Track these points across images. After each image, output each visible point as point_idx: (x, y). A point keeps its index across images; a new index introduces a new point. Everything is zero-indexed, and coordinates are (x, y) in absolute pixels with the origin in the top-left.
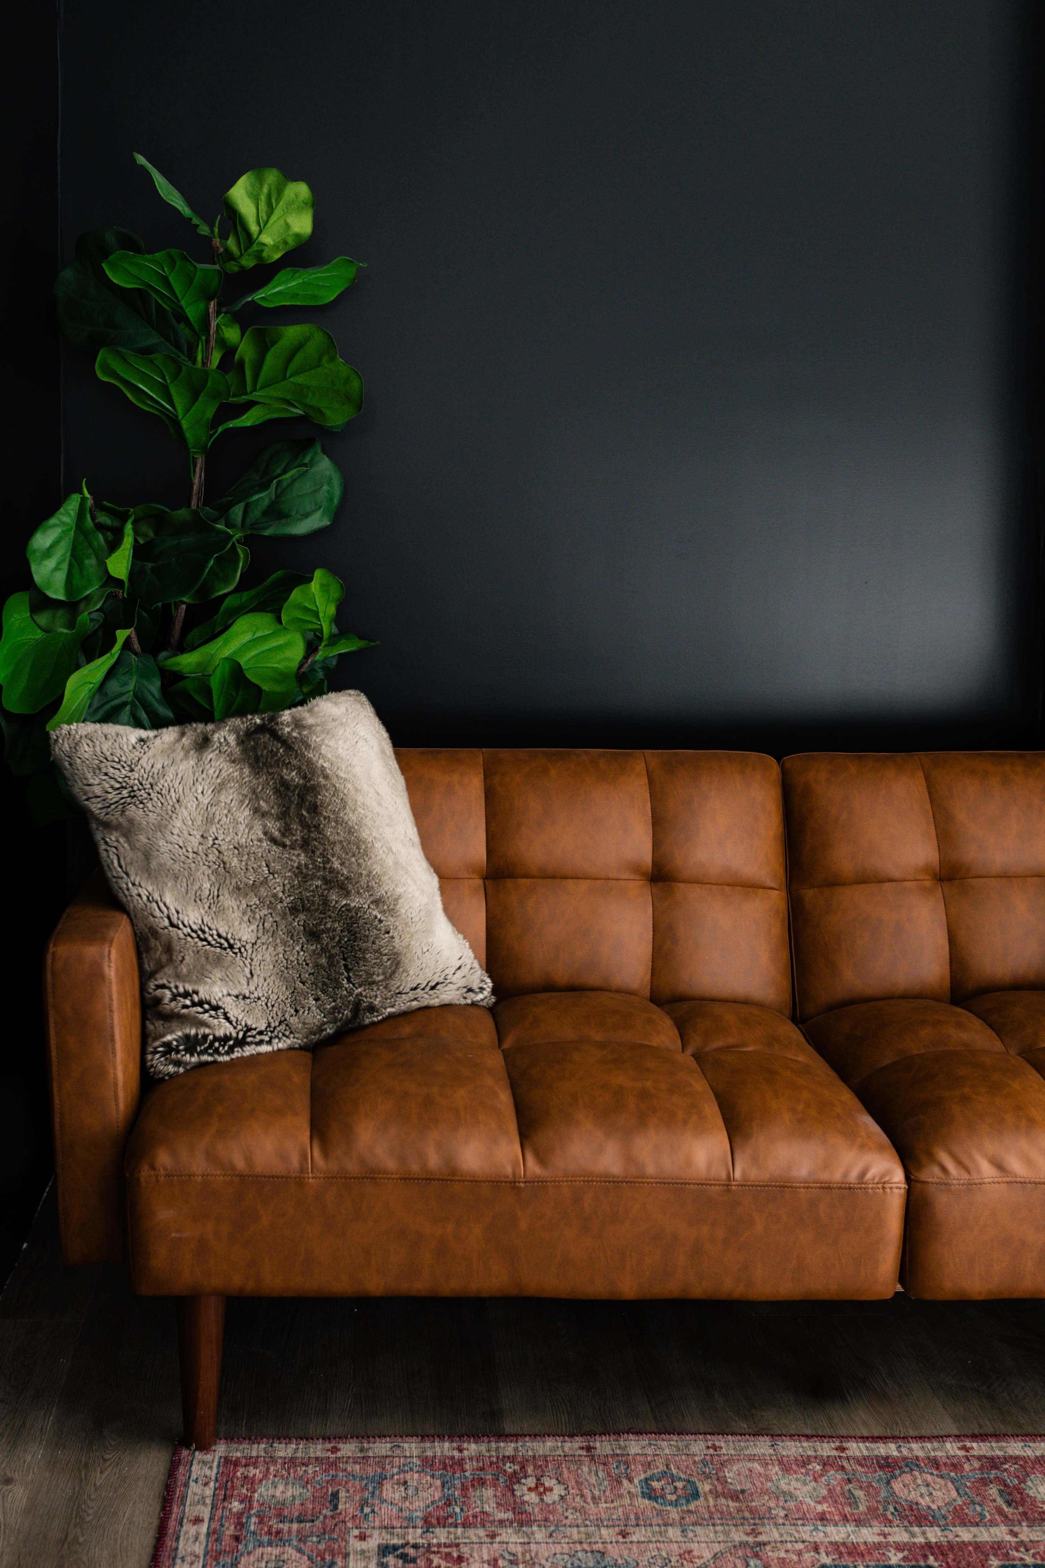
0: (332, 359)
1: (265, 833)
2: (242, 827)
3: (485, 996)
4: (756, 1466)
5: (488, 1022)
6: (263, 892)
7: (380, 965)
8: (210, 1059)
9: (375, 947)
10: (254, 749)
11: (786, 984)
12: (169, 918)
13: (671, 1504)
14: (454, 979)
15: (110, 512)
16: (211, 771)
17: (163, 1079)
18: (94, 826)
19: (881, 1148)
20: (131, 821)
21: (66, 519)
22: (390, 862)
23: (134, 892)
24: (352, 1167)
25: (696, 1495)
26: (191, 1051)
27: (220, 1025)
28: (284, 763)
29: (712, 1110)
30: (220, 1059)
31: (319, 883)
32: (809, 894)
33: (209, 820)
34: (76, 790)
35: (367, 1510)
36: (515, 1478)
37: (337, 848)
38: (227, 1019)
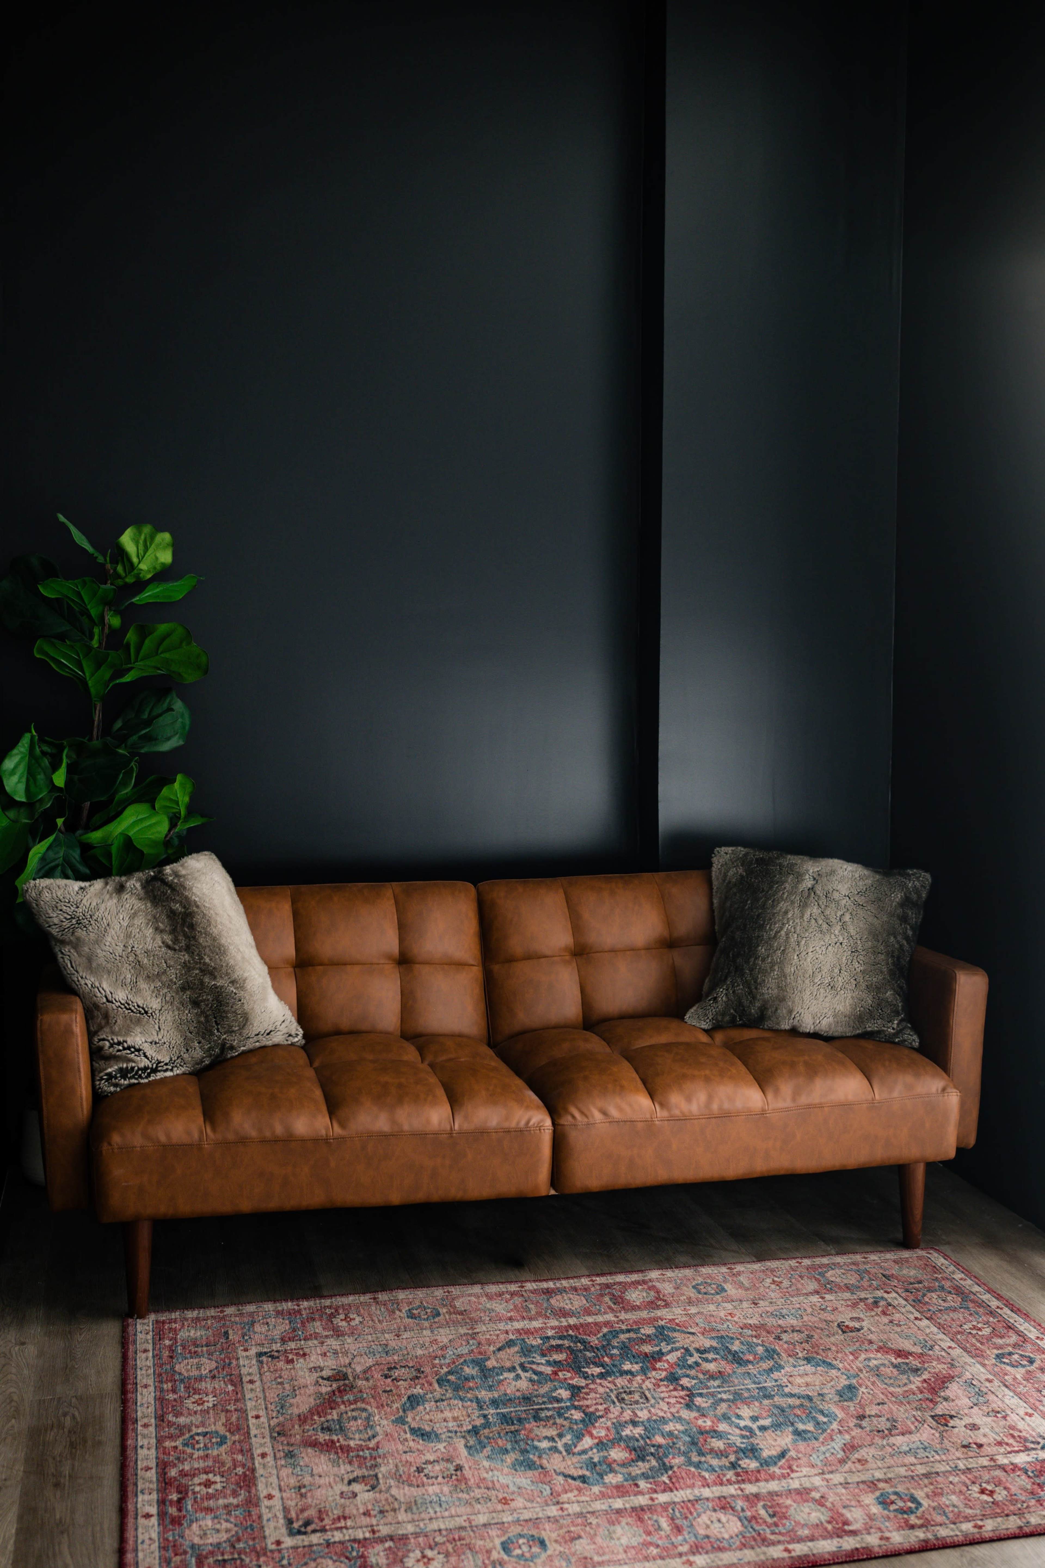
0: (189, 644)
1: (163, 943)
2: (148, 939)
3: (299, 1039)
4: (473, 1299)
5: (303, 1054)
6: (164, 978)
7: (236, 1021)
8: (136, 1081)
9: (233, 1010)
10: (152, 891)
11: (483, 1024)
12: (106, 997)
13: (424, 1319)
14: (281, 1028)
15: (49, 744)
16: (128, 906)
17: (107, 1096)
18: (53, 943)
19: (538, 1108)
20: (78, 939)
21: (22, 750)
22: (239, 957)
23: (82, 982)
24: (231, 1137)
25: (438, 1314)
26: (124, 1077)
27: (141, 1060)
28: (171, 899)
29: (440, 1092)
30: (142, 1081)
31: (197, 972)
32: (496, 968)
33: (128, 936)
34: (41, 921)
35: (246, 1338)
36: (332, 1316)
37: (207, 950)
38: (146, 1056)
